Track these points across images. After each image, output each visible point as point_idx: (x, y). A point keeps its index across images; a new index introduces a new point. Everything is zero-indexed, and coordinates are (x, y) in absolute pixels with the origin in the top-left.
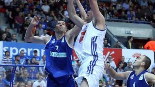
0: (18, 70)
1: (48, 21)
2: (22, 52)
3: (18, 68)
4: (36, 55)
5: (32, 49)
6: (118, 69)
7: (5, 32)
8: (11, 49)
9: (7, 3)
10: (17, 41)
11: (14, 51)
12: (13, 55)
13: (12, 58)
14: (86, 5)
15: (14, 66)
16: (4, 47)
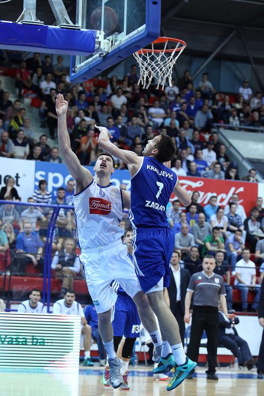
0: (64, 215)
2: (72, 182)
3: (62, 212)
6: (250, 222)
7: (39, 144)
8: (51, 176)
9: (46, 90)
10: (60, 162)
11: (56, 180)
12: (54, 189)
13: (52, 193)
14: (193, 99)
15: (55, 208)
16: (36, 171)
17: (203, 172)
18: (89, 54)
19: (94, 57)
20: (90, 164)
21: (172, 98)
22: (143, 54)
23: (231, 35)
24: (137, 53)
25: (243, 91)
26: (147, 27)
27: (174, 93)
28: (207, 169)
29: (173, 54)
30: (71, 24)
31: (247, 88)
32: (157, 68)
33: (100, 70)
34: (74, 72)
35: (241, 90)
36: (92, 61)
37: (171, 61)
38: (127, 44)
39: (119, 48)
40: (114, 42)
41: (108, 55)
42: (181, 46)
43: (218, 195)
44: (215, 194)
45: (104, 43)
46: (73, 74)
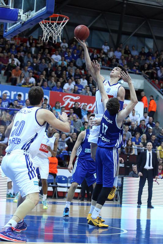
1: (35, 64)
2: (5, 95)
4: (20, 99)
5: (15, 93)
14: (76, 50)
17: (80, 91)
18: (14, 22)
19: (17, 24)
20: (17, 85)
21: (64, 50)
22: (45, 23)
23: (99, 16)
24: (41, 22)
25: (104, 47)
26: (47, 8)
27: (66, 47)
28: (83, 90)
29: (61, 24)
30: (5, 5)
31: (107, 46)
32: (52, 31)
33: (20, 31)
34: (6, 32)
35: (103, 47)
36: (16, 26)
37: (60, 27)
38: (36, 17)
39: (31, 19)
40: (28, 15)
41: (25, 23)
42: (66, 19)
43: (88, 104)
44: (86, 104)
45: (23, 16)
46: (5, 33)
